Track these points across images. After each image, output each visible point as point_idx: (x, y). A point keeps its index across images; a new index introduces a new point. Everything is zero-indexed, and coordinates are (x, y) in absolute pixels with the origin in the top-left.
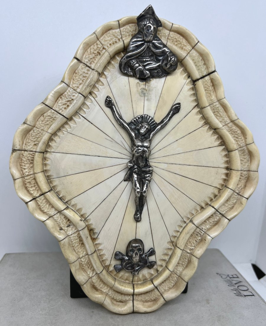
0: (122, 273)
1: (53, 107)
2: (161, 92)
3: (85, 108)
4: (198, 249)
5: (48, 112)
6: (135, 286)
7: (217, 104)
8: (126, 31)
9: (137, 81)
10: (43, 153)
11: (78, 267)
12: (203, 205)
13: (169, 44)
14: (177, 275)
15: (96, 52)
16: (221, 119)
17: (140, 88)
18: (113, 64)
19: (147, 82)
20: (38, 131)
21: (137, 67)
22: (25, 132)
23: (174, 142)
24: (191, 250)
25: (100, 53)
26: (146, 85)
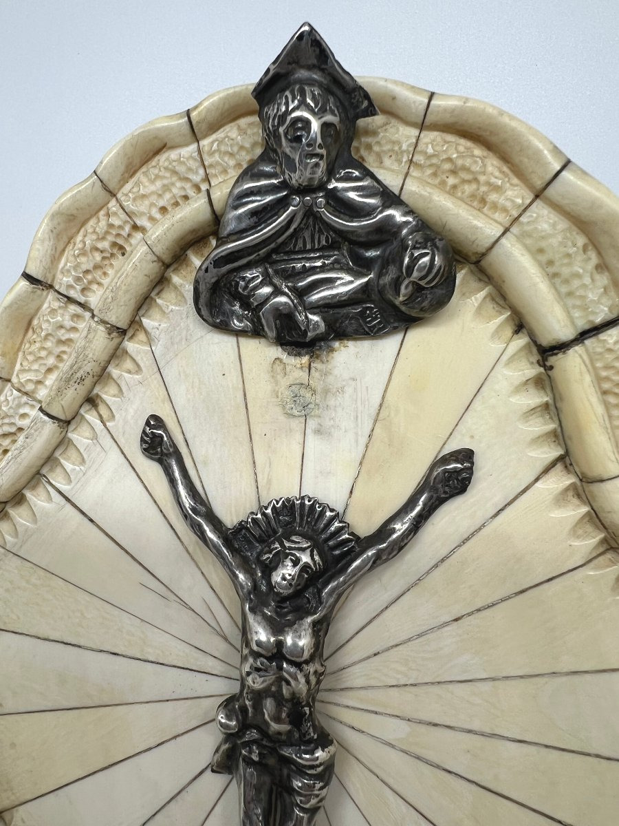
2: (378, 401)
8: (223, 148)
9: (276, 352)
13: (416, 189)
15: (105, 245)
17: (284, 382)
18: (176, 288)
19: (317, 358)
21: (267, 299)
25: (121, 248)
26: (313, 370)
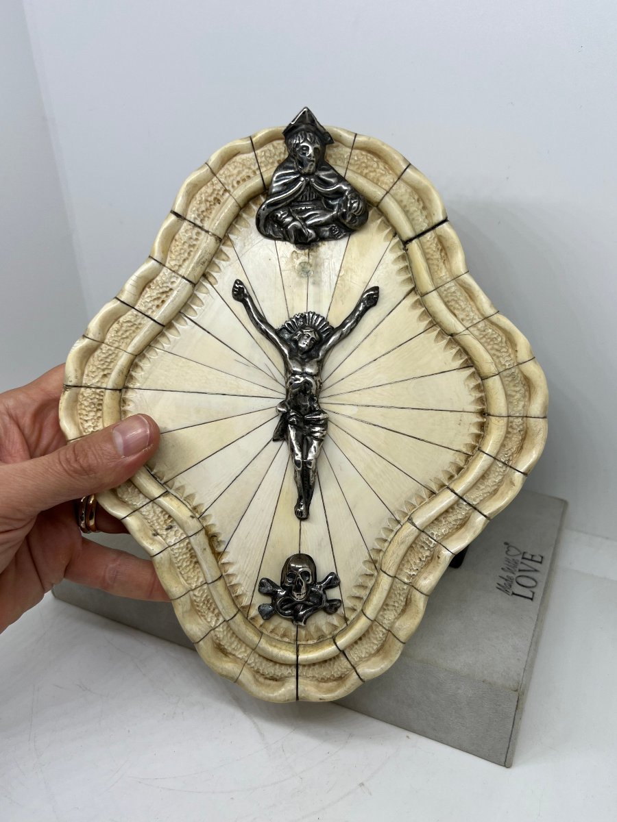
0: (274, 622)
1: (135, 304)
2: (339, 268)
3: (194, 304)
4: (425, 575)
5: (126, 315)
6: (301, 649)
7: (452, 286)
8: (267, 155)
10: (120, 390)
11: (188, 606)
12: (434, 488)
13: (350, 176)
14: (385, 628)
15: (211, 199)
16: (462, 314)
17: (298, 262)
18: (244, 219)
19: (312, 250)
20: (109, 350)
21: (290, 223)
22: (85, 352)
23: (370, 362)
24: (410, 576)
25: (219, 200)
26: (310, 256)
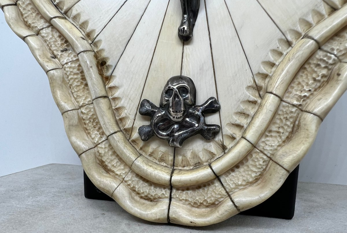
0: (153, 146)
4: (319, 97)
11: (75, 121)
14: (266, 155)
24: (301, 98)
